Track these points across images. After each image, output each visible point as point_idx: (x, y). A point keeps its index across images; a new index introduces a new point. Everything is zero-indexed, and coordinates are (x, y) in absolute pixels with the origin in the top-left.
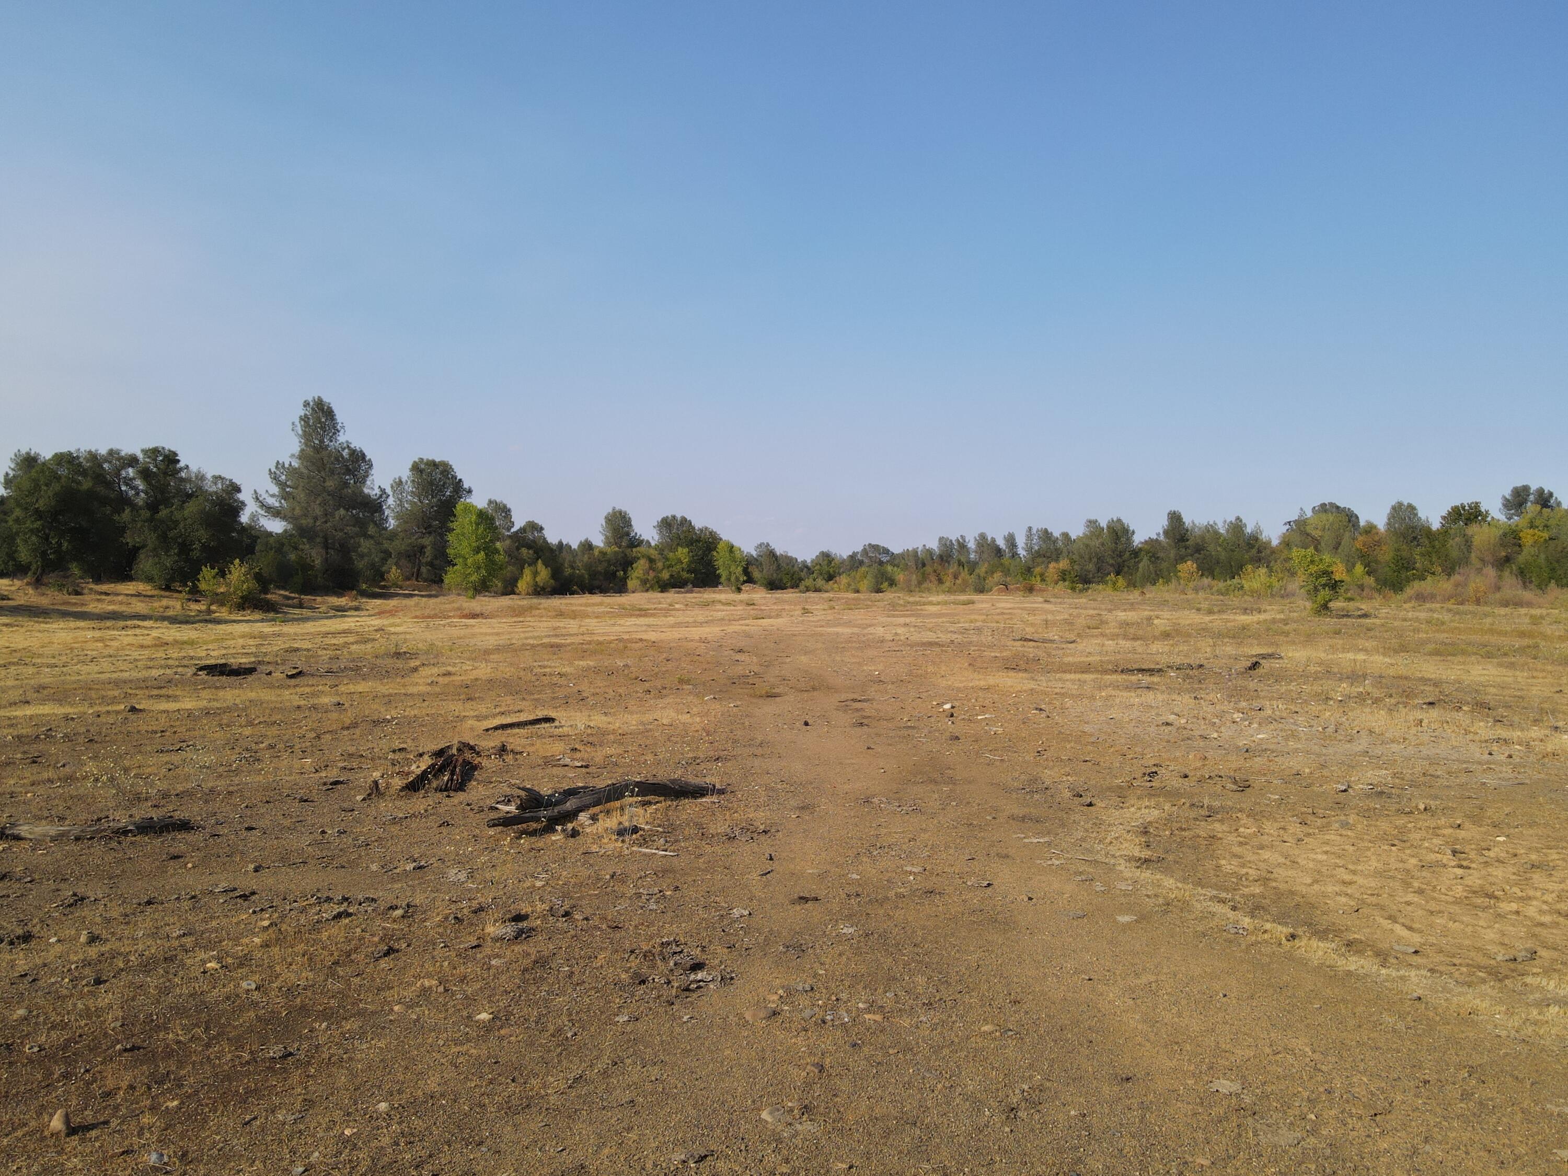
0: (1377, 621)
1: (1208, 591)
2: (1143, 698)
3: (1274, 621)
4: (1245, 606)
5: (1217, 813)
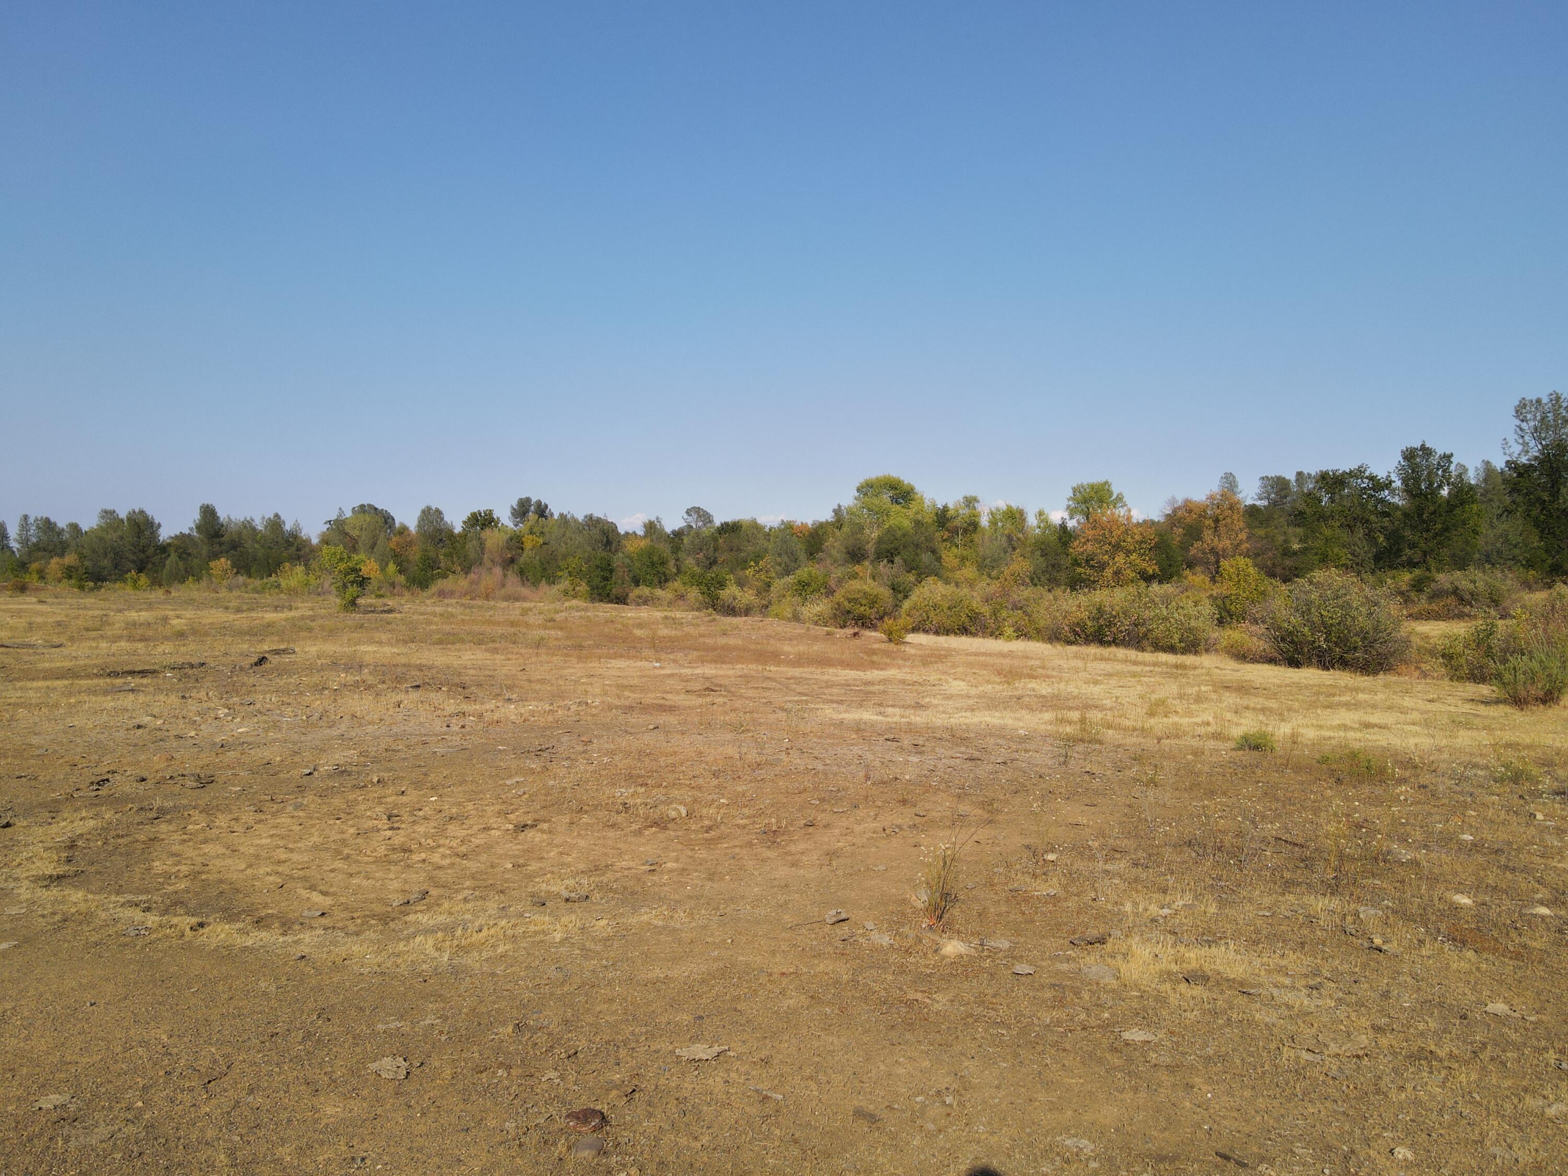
0: (398, 616)
1: (243, 589)
2: (120, 702)
3: (302, 618)
4: (277, 603)
5: (168, 813)
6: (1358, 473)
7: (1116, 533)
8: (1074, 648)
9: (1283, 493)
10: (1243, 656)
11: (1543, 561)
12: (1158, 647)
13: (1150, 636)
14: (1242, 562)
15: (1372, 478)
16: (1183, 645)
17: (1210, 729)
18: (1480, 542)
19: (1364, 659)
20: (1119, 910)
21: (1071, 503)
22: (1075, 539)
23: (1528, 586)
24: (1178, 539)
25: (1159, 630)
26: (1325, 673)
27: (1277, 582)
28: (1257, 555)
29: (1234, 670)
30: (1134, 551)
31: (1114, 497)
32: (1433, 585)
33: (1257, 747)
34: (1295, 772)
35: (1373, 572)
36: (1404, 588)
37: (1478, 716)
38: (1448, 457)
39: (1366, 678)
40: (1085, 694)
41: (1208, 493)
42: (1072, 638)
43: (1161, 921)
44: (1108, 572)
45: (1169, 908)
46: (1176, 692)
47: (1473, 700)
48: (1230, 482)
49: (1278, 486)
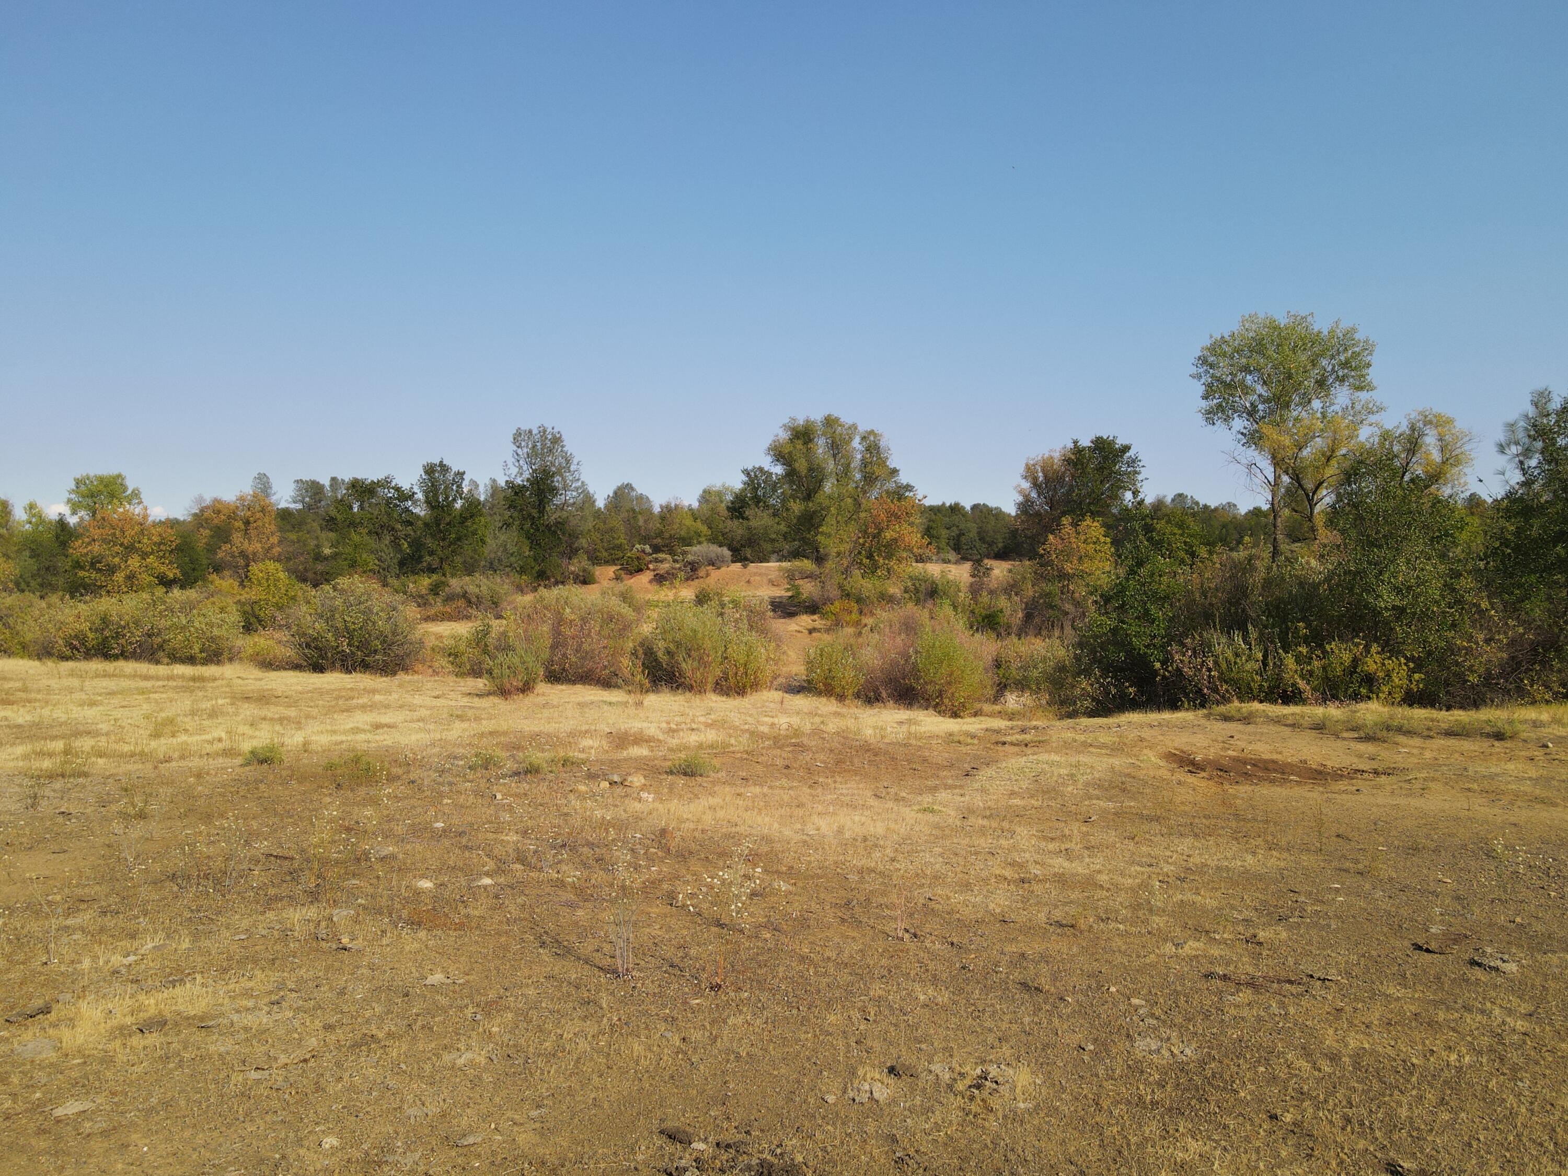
6: (385, 483)
7: (130, 533)
8: (70, 664)
9: (317, 497)
10: (268, 664)
11: (532, 568)
12: (175, 658)
13: (166, 647)
14: (271, 566)
15: (397, 489)
16: (204, 655)
17: (220, 746)
18: (486, 550)
19: (383, 661)
20: (75, 969)
21: (73, 496)
22: (77, 538)
23: (520, 590)
24: (204, 541)
25: (177, 640)
26: (348, 676)
27: (307, 587)
28: (289, 559)
29: (256, 679)
30: (152, 553)
31: (129, 492)
32: (447, 589)
33: (262, 762)
34: (299, 783)
35: (398, 577)
36: (424, 592)
37: (473, 708)
38: (461, 474)
39: (384, 679)
40: (76, 719)
41: (238, 494)
42: (69, 653)
43: (124, 971)
44: (119, 577)
45: (135, 954)
46: (188, 708)
47: (470, 694)
48: (263, 482)
49: (313, 489)
